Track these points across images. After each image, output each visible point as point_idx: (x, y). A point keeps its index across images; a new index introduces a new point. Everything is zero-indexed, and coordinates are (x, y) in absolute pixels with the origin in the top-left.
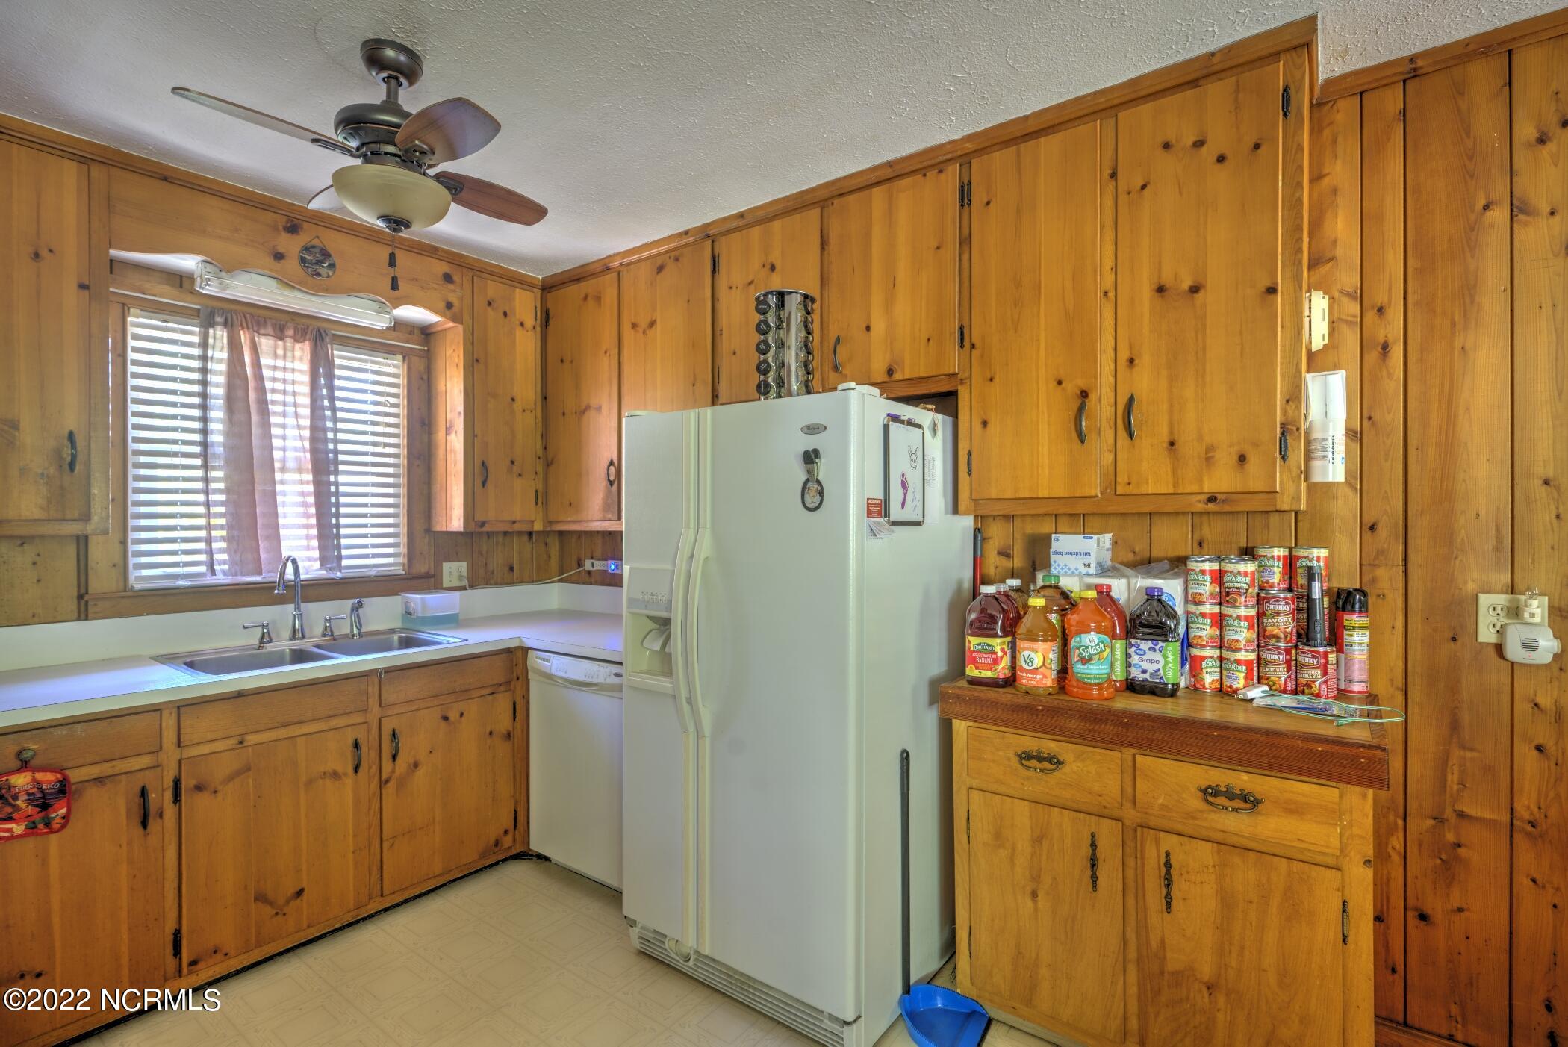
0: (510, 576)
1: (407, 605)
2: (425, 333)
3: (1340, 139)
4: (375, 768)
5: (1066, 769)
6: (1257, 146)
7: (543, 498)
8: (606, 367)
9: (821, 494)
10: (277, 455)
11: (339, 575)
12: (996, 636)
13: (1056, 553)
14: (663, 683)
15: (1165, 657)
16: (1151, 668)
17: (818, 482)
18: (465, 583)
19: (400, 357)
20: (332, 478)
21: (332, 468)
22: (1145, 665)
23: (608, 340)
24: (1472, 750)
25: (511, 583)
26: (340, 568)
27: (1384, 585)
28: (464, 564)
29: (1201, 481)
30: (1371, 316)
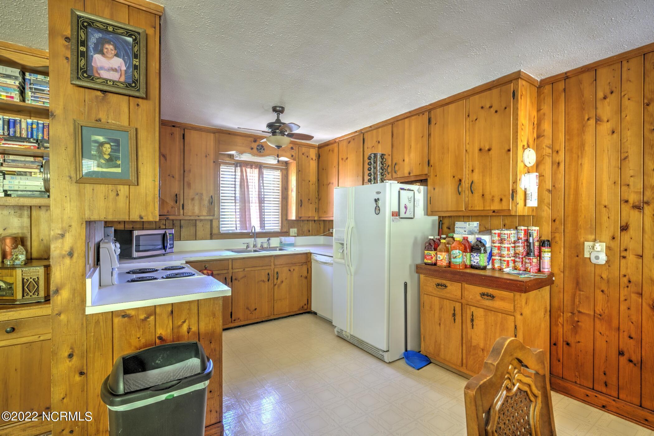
0: (309, 233)
1: (281, 240)
2: (286, 163)
3: (546, 98)
4: (272, 281)
5: (448, 288)
6: (506, 108)
7: (317, 210)
8: (335, 171)
9: (379, 210)
10: (251, 199)
11: (264, 231)
12: (432, 251)
13: (456, 227)
14: (343, 261)
15: (480, 258)
16: (476, 261)
17: (379, 207)
18: (296, 235)
19: (280, 171)
20: (263, 205)
21: (263, 202)
22: (475, 260)
23: (335, 163)
24: (583, 291)
25: (309, 235)
26: (265, 229)
27: (557, 239)
28: (296, 229)
29: (490, 206)
30: (555, 153)
